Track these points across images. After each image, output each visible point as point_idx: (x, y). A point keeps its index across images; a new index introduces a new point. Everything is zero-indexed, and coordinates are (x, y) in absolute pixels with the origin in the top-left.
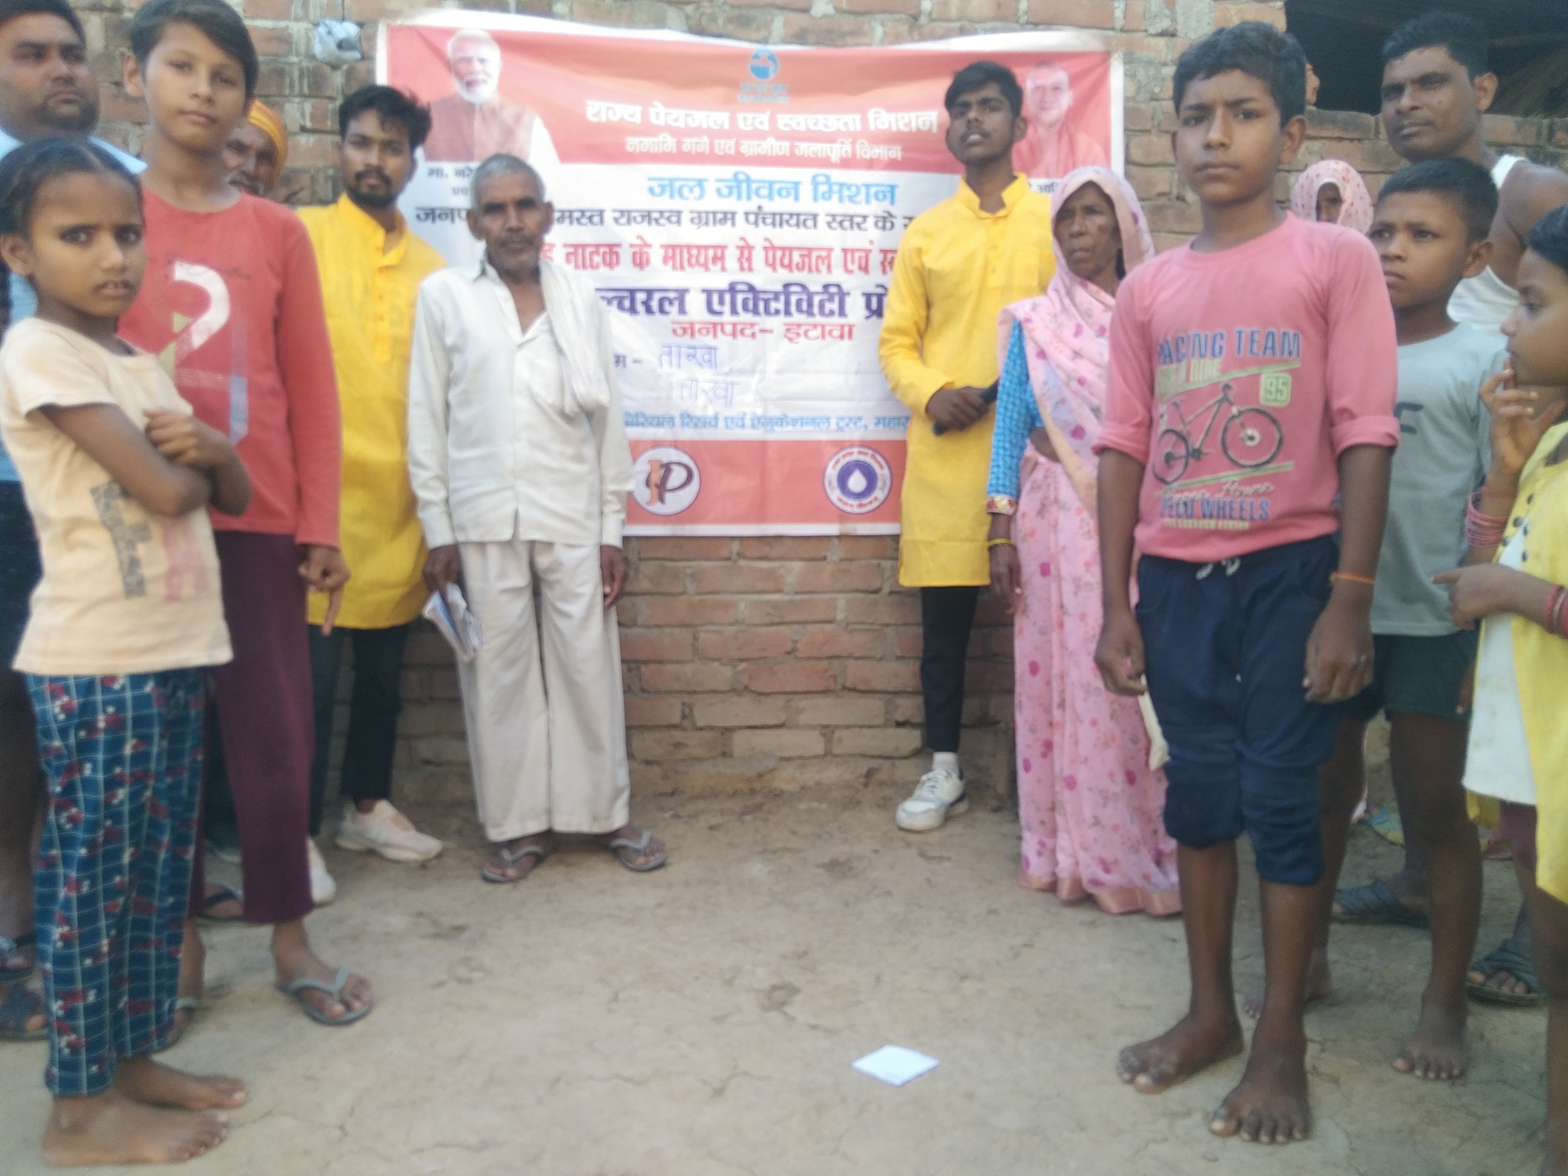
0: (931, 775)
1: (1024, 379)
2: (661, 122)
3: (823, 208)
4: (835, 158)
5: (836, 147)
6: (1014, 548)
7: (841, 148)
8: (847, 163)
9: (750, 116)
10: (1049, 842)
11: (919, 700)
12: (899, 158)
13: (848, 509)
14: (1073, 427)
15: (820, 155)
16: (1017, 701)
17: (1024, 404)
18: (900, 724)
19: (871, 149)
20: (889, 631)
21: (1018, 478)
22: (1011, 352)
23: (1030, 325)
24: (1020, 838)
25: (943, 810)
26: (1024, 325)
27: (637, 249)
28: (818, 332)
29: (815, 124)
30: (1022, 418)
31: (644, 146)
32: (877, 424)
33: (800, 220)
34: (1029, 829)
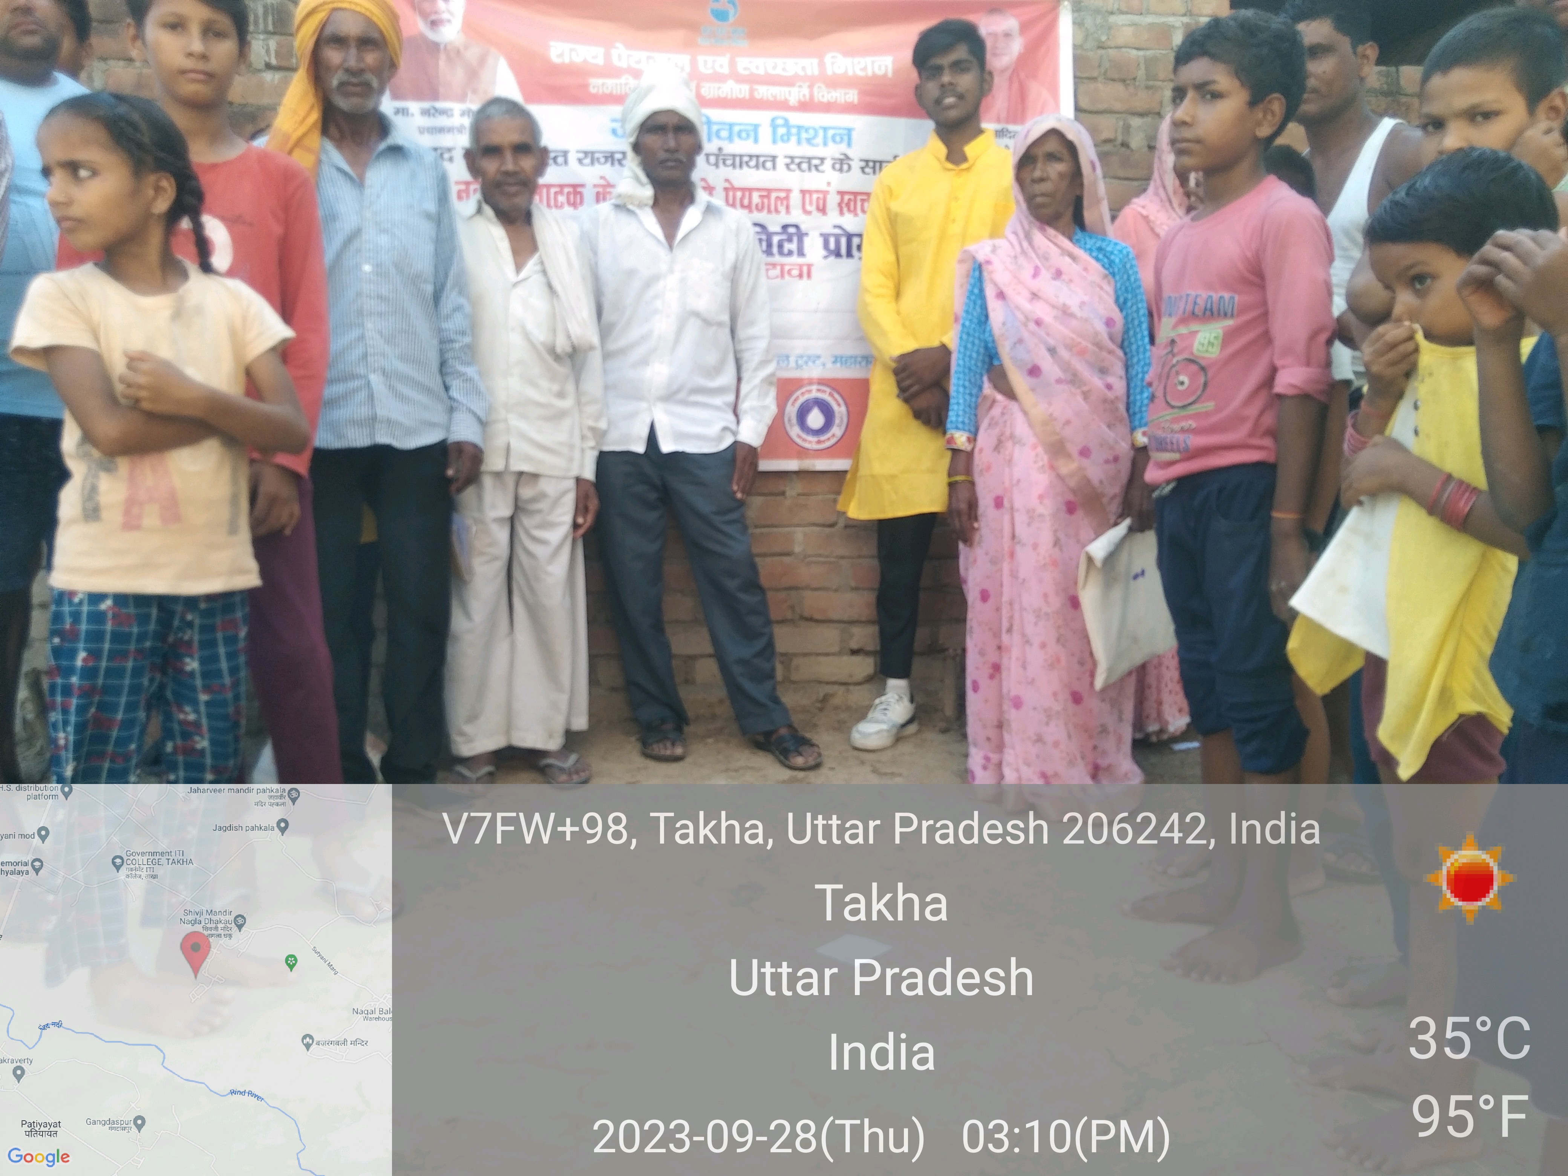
0: (883, 698)
1: (983, 319)
2: (623, 64)
3: (782, 150)
4: (793, 101)
5: (794, 90)
6: (972, 484)
7: (799, 92)
8: (805, 106)
9: (710, 59)
10: (995, 757)
11: (874, 629)
12: (856, 101)
13: (807, 445)
14: (1029, 366)
15: (778, 98)
16: (968, 627)
17: (983, 344)
18: (854, 652)
19: (828, 93)
20: (844, 563)
21: (976, 415)
22: (972, 292)
23: (990, 267)
24: (966, 756)
25: (894, 731)
26: (984, 267)
27: (600, 190)
28: (777, 271)
29: (774, 68)
30: (981, 357)
31: (607, 88)
32: (835, 362)
33: (760, 162)
34: (975, 745)
